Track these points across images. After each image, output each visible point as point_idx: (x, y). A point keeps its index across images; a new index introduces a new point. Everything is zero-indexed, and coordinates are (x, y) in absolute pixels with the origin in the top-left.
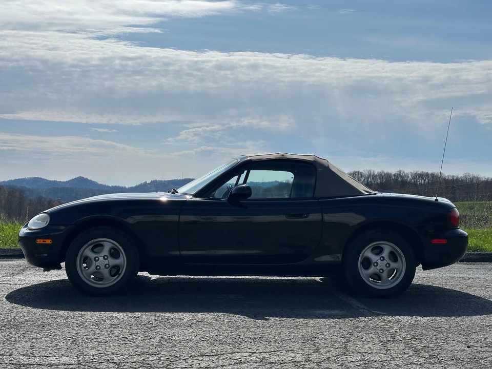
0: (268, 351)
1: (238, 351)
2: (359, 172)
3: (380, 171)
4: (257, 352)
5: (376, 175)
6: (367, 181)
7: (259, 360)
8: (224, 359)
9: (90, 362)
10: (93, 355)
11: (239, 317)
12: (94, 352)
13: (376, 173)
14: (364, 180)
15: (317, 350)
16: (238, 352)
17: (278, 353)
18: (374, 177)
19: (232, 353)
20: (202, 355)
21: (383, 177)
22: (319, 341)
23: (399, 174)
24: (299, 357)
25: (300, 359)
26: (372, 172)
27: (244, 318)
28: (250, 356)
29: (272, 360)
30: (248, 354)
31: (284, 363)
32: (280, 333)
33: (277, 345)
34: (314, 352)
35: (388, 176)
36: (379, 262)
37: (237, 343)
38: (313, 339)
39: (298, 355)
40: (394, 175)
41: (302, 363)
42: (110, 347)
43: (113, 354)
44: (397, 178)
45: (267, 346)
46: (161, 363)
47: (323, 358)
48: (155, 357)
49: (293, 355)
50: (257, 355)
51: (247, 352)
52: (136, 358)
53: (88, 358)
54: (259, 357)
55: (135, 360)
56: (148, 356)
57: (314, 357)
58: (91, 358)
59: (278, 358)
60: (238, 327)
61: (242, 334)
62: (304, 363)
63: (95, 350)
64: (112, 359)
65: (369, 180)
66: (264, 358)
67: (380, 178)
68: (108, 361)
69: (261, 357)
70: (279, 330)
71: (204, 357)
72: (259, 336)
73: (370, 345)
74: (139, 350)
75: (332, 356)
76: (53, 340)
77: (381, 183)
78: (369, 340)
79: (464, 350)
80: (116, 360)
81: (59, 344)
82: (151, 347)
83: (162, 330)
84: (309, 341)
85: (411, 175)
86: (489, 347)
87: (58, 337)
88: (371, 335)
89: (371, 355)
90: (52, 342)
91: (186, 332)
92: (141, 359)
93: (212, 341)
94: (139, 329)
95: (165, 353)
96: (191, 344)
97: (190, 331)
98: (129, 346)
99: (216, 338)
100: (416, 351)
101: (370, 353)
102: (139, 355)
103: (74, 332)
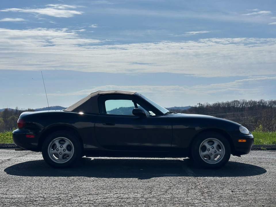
0: (125, 193)
1: (109, 192)
4: (119, 193)
7: (117, 197)
8: (100, 196)
12: (36, 193)
14: (241, 105)
16: (108, 193)
17: (129, 194)
18: (247, 103)
19: (106, 194)
20: (89, 195)
21: (251, 103)
22: (155, 188)
23: (261, 102)
28: (114, 195)
29: (124, 197)
30: (113, 194)
31: (129, 198)
32: (137, 184)
33: (132, 190)
34: (148, 193)
35: (255, 103)
38: (152, 187)
39: (139, 195)
40: (258, 102)
41: (138, 198)
42: (46, 190)
43: (45, 193)
45: (126, 190)
46: (66, 198)
47: (151, 196)
48: (65, 195)
49: (136, 194)
51: (113, 193)
52: (56, 195)
53: (32, 196)
54: (118, 195)
56: (62, 195)
57: (146, 196)
58: (34, 195)
61: (117, 185)
65: (244, 105)
66: (120, 196)
67: (249, 104)
71: (90, 196)
72: (125, 186)
73: (180, 191)
74: (60, 192)
75: (156, 195)
76: (20, 187)
77: (250, 107)
78: (182, 188)
79: (229, 193)
80: (45, 197)
81: (22, 189)
82: (66, 191)
83: (77, 183)
84: (150, 189)
85: (268, 102)
86: (244, 192)
87: (23, 186)
88: (184, 186)
89: (177, 195)
90: (19, 188)
91: (89, 184)
92: (57, 196)
93: (99, 188)
94: (66, 182)
95: (71, 194)
96: (88, 189)
97: (92, 183)
98: (56, 190)
99: (102, 187)
100: (203, 193)
101: (177, 194)
102: (58, 194)
103: (33, 184)
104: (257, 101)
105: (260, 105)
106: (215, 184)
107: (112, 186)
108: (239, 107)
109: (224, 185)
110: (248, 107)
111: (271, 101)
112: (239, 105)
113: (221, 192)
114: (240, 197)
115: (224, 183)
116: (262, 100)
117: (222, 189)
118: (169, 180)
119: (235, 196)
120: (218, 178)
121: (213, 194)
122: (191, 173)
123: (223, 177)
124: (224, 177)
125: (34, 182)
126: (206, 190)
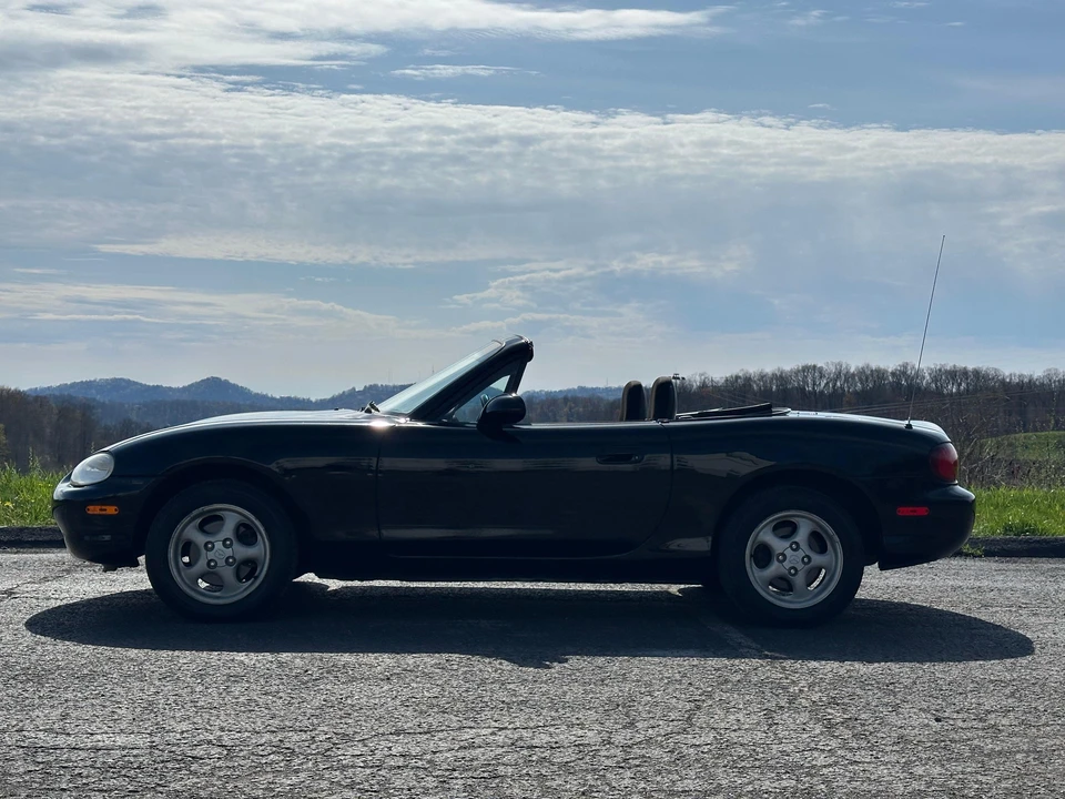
0: (532, 724)
1: (473, 724)
2: (815, 366)
3: (861, 365)
4: (510, 727)
5: (853, 375)
6: (834, 387)
7: (510, 741)
8: (441, 740)
9: (174, 745)
10: (182, 732)
11: (490, 663)
12: (184, 726)
13: (852, 370)
14: (827, 383)
15: (632, 724)
16: (470, 728)
17: (552, 729)
18: (849, 377)
19: (460, 729)
20: (397, 733)
21: (867, 379)
22: (640, 708)
23: (901, 373)
24: (591, 737)
25: (592, 741)
26: (844, 366)
27: (501, 664)
28: (493, 734)
29: (536, 742)
30: (490, 730)
31: (559, 747)
32: (565, 693)
33: (553, 714)
34: (624, 727)
35: (879, 374)
36: (789, 552)
37: (473, 711)
38: (628, 703)
39: (590, 734)
40: (893, 374)
41: (594, 748)
42: (218, 717)
43: (222, 729)
44: (900, 380)
45: (533, 716)
46: (313, 746)
47: (639, 737)
48: (304, 736)
49: (580, 732)
50: (509, 732)
51: (489, 727)
52: (267, 736)
53: (171, 737)
54: (511, 736)
55: (263, 740)
56: (291, 734)
57: (619, 738)
58: (178, 736)
59: (549, 739)
60: (483, 682)
61: (489, 694)
62: (597, 747)
63: (187, 722)
64: (219, 739)
65: (838, 384)
66: (521, 739)
67: (860, 380)
68: (210, 742)
69: (516, 736)
70: (565, 688)
71: (401, 737)
72: (522, 698)
73: (740, 716)
74: (276, 722)
75: (658, 736)
76: (108, 703)
77: (863, 391)
78: (741, 706)
79: (927, 725)
80: (226, 741)
81: (118, 711)
82: (300, 718)
83: (328, 687)
84: (620, 708)
85: (930, 374)
86: (981, 720)
87: (118, 698)
88: (747, 697)
89: (737, 734)
90: (104, 707)
91: (377, 690)
92: (275, 739)
93: (424, 708)
94: (283, 684)
95: (326, 729)
96: (381, 711)
97: (386, 688)
98: (257, 716)
99: (434, 702)
100: (830, 726)
101: (735, 731)
102: (274, 732)
103: (152, 690)
104: (890, 370)
105: (899, 383)
106: (859, 691)
107: (470, 698)
108: (822, 392)
109: (895, 694)
110: (856, 393)
111: (940, 370)
112: (823, 385)
113: (893, 718)
114: (976, 742)
115: (891, 687)
116: (905, 366)
117: (896, 708)
118: (678, 677)
119: (957, 738)
120: (862, 668)
121: (871, 728)
122: (750, 647)
123: (876, 665)
124: (879, 662)
125: (157, 683)
126: (837, 715)
